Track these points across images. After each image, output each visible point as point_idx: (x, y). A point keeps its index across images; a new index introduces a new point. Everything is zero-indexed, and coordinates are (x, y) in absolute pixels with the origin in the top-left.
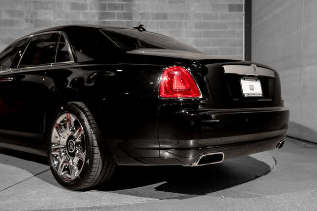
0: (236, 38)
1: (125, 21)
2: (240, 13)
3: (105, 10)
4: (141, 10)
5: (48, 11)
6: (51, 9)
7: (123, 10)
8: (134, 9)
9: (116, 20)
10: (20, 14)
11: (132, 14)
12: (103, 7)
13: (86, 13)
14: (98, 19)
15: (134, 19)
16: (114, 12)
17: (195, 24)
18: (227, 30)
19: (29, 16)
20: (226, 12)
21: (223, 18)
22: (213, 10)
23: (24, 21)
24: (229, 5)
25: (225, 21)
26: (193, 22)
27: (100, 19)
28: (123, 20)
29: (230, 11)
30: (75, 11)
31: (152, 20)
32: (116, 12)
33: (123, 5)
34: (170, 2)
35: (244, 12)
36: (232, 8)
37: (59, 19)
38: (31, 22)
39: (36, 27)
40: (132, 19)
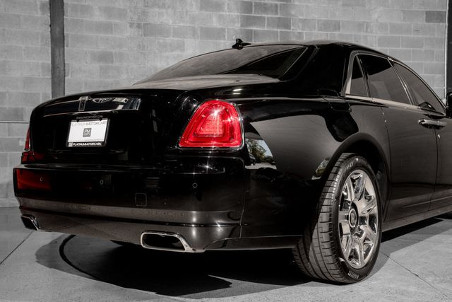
0: (434, 62)
1: (279, 30)
2: (441, 24)
3: (251, 12)
4: (303, 15)
5: (164, 10)
6: (169, 7)
7: (277, 13)
8: (293, 12)
9: (266, 29)
10: (122, 14)
11: (290, 21)
12: (247, 7)
13: (222, 15)
14: (239, 25)
15: (292, 28)
16: (263, 16)
17: (379, 40)
18: (423, 49)
19: (135, 18)
20: (421, 22)
21: (417, 31)
22: (404, 18)
23: (128, 25)
24: (427, 12)
25: (420, 36)
26: (375, 37)
27: (242, 26)
28: (276, 30)
29: (427, 21)
30: (205, 13)
31: (319, 30)
32: (266, 16)
33: (276, 5)
34: (343, 5)
35: (447, 24)
36: (430, 16)
37: (181, 24)
38: (139, 26)
39: (145, 35)
40: (290, 29)
